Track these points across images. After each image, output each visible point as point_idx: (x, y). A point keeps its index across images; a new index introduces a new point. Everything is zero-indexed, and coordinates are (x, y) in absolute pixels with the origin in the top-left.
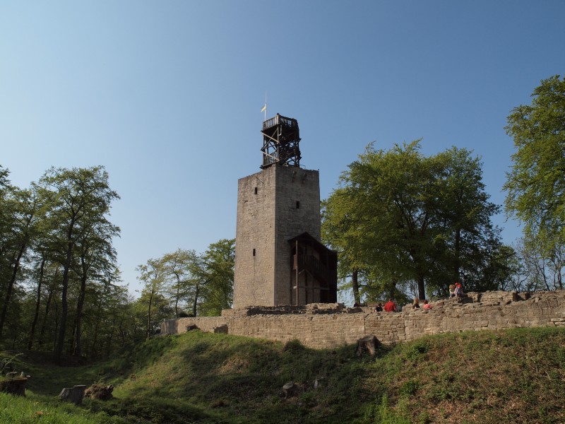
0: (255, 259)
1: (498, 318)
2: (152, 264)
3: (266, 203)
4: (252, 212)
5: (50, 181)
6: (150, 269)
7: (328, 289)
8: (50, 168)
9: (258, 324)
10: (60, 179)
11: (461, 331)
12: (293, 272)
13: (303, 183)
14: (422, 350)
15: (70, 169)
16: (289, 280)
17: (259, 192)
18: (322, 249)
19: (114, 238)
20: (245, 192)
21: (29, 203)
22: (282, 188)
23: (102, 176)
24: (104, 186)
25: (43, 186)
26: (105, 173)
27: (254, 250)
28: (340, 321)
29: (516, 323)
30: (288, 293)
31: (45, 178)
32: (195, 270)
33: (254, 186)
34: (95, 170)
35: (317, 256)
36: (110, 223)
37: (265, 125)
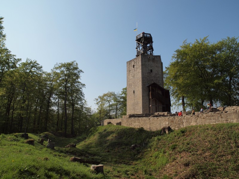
0: (134, 95)
1: (220, 119)
2: (100, 97)
3: (138, 71)
4: (132, 75)
5: (57, 68)
6: (99, 100)
7: (165, 106)
8: (56, 64)
9: (131, 121)
10: (60, 67)
11: (205, 124)
12: (150, 99)
13: (153, 61)
14: (183, 132)
15: (64, 63)
16: (148, 103)
17: (135, 67)
18: (162, 89)
19: (83, 89)
20: (129, 67)
21: (51, 77)
22: (144, 64)
23: (75, 65)
24: (76, 68)
25: (55, 70)
26: (76, 63)
27: (134, 91)
28: (159, 120)
29: (227, 121)
30: (148, 108)
31: (55, 67)
32: (115, 99)
33: (133, 64)
34: (73, 62)
35: (160, 92)
36: (81, 83)
37: (137, 37)
